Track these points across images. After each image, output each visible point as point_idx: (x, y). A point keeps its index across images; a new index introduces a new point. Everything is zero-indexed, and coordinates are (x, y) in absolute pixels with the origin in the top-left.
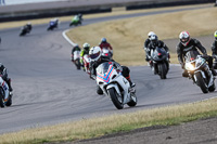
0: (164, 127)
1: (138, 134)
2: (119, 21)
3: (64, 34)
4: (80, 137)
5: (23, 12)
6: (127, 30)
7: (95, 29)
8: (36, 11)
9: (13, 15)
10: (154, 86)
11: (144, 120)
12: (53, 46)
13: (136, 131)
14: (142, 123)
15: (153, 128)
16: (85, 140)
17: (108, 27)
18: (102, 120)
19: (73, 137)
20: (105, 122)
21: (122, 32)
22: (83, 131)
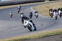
0: (60, 34)
1: (52, 36)
2: (47, 4)
3: (31, 8)
4: (36, 38)
5: (19, 2)
6: (49, 7)
7: (40, 7)
8: (23, 2)
9: (17, 3)
10: (57, 22)
11: (54, 32)
12: (28, 12)
13: (52, 35)
14: (54, 33)
15: (57, 34)
16: (37, 38)
17: (44, 6)
18: (42, 32)
19: (34, 37)
20: (43, 33)
21: (48, 7)
22: (37, 36)
